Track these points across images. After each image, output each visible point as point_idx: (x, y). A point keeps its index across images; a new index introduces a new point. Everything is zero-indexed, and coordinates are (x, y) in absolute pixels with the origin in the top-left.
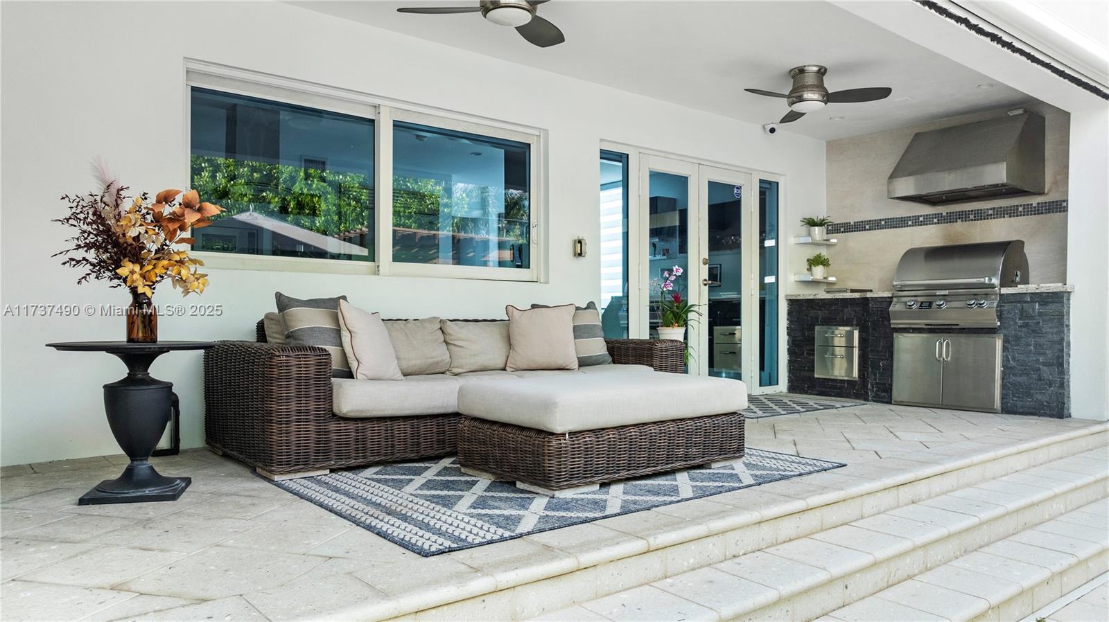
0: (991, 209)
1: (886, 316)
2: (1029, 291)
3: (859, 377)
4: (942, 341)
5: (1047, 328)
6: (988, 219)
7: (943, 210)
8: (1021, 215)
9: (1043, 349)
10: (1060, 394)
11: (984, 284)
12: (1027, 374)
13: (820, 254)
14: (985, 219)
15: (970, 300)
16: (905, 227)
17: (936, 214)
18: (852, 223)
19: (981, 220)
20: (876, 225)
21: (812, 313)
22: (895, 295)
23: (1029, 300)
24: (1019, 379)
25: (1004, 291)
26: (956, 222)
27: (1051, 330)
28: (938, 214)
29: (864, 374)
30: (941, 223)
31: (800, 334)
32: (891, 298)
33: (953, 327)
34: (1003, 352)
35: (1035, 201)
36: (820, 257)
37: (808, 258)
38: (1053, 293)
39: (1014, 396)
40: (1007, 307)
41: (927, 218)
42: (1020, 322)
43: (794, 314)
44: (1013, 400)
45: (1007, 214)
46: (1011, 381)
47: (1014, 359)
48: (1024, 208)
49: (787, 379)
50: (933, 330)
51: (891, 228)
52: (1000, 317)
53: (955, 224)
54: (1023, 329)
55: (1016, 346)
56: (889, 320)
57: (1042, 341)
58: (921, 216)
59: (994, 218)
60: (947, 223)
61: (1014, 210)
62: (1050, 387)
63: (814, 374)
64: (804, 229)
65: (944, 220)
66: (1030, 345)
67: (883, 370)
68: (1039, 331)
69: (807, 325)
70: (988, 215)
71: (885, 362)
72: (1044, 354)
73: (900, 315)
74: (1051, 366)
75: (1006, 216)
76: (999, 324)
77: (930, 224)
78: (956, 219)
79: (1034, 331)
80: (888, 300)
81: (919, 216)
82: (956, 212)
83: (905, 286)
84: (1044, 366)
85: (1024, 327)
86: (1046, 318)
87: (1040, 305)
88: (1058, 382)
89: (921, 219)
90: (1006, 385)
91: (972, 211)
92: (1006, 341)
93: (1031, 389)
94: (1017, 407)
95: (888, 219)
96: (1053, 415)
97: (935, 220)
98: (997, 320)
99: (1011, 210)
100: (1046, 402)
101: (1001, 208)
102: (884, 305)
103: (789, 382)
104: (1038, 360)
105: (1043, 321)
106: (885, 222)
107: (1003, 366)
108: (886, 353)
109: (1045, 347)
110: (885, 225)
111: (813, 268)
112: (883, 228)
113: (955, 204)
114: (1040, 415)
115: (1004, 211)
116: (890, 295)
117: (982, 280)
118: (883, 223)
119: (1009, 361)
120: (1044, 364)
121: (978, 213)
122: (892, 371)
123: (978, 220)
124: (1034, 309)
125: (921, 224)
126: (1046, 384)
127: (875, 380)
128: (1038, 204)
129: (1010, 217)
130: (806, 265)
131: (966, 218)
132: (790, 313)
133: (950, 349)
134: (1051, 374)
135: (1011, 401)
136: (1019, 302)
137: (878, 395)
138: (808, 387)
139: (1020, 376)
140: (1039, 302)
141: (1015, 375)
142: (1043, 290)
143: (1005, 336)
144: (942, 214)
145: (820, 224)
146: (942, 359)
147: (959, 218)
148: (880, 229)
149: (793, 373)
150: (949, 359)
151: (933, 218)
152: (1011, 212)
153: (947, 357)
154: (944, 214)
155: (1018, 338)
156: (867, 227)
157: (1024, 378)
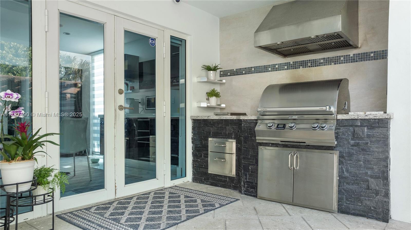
0: (322, 59)
1: (253, 133)
2: (360, 118)
3: (236, 175)
4: (293, 154)
5: (374, 148)
6: (320, 66)
7: (290, 60)
8: (342, 63)
9: (371, 164)
10: (385, 202)
11: (325, 111)
12: (358, 184)
13: (214, 89)
14: (318, 66)
15: (314, 124)
16: (266, 72)
17: (286, 63)
18: (235, 70)
19: (316, 66)
20: (249, 71)
21: (207, 129)
22: (260, 118)
23: (359, 124)
24: (351, 187)
25: (340, 117)
26: (299, 68)
27: (376, 150)
28: (288, 63)
29: (239, 174)
30: (290, 69)
31: (199, 143)
32: (257, 120)
33: (301, 144)
34: (339, 165)
35: (352, 52)
36: (214, 91)
37: (207, 92)
38: (379, 119)
39: (347, 199)
40: (342, 129)
41: (280, 66)
42: (352, 142)
43: (196, 129)
44: (346, 203)
45: (333, 62)
46: (345, 188)
47: (347, 171)
48: (344, 58)
49: (192, 172)
50: (286, 145)
51: (258, 73)
52: (337, 138)
53: (298, 69)
54: (355, 148)
55: (349, 160)
56: (255, 137)
57: (369, 158)
58: (277, 64)
59: (324, 65)
60: (293, 69)
61: (338, 59)
62: (376, 196)
63: (208, 171)
64: (204, 72)
65: (291, 67)
66: (360, 161)
67: (251, 172)
68: (368, 150)
69: (204, 137)
70: (320, 63)
71: (252, 166)
72: (372, 169)
73: (263, 133)
74: (377, 178)
75: (332, 63)
76: (336, 143)
77: (282, 70)
78: (299, 66)
79: (363, 150)
80: (255, 121)
81: (275, 65)
82: (299, 62)
83: (266, 112)
84: (372, 178)
85: (355, 146)
86: (374, 139)
87: (368, 129)
88: (383, 192)
89: (277, 66)
90: (341, 191)
91: (309, 60)
92: (341, 156)
93: (361, 196)
94: (349, 209)
95: (256, 67)
96: (379, 218)
97: (286, 67)
98: (335, 140)
99: (335, 59)
100: (373, 207)
101: (329, 58)
102: (252, 125)
103: (193, 175)
104: (366, 173)
105: (371, 142)
106: (255, 69)
107: (339, 176)
108: (253, 160)
109: (372, 163)
110: (255, 71)
111: (210, 98)
112: (253, 73)
113: (298, 56)
114: (368, 217)
115: (331, 60)
116: (256, 118)
117: (324, 108)
118: (253, 69)
119: (344, 172)
120: (371, 177)
121: (313, 62)
122: (257, 174)
123: (314, 66)
124: (363, 132)
125: (277, 70)
126: (373, 193)
127: (246, 179)
128: (354, 55)
129: (335, 64)
130: (205, 96)
131: (305, 65)
132: (194, 128)
133: (299, 160)
134: (377, 185)
135: (345, 204)
136: (351, 126)
137: (248, 190)
138: (204, 179)
139: (352, 184)
140: (367, 126)
141: (348, 184)
142: (371, 117)
143: (340, 152)
144: (290, 63)
145: (215, 69)
146: (292, 168)
147: (301, 66)
148: (251, 73)
149: (195, 169)
150: (298, 168)
151: (284, 66)
152: (336, 61)
153: (297, 166)
154: (291, 63)
155: (350, 155)
156: (244, 72)
157: (355, 186)
